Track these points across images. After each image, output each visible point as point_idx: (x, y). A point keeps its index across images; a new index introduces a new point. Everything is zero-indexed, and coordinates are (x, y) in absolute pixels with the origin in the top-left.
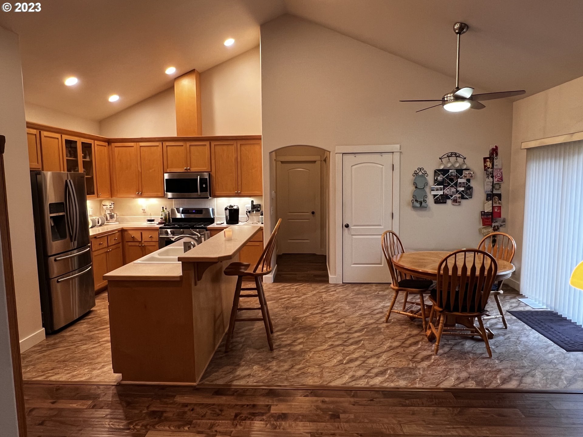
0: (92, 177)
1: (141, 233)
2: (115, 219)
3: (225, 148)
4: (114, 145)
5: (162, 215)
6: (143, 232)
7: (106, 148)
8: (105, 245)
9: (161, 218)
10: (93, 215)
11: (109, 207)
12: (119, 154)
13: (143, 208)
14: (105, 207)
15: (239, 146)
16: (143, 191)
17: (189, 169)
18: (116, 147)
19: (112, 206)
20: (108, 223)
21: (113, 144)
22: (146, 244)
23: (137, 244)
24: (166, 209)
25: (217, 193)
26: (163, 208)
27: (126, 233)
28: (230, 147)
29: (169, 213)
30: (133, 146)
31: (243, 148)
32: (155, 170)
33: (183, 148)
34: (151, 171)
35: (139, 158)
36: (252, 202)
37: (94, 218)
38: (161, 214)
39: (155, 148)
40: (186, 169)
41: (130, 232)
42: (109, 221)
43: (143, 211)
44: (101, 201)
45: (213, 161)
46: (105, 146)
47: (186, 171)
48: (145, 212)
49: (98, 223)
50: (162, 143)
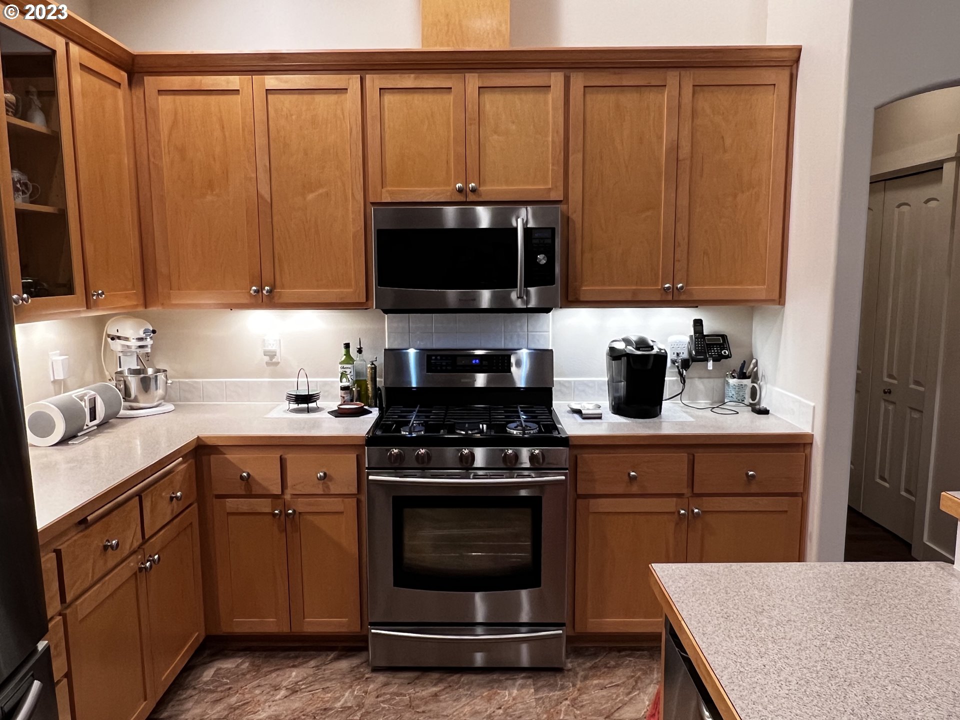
0: (62, 215)
1: (282, 461)
2: (161, 392)
3: (629, 100)
4: (152, 83)
5: (343, 375)
6: (290, 456)
7: (120, 93)
8: (132, 539)
9: (343, 389)
10: (69, 383)
11: (134, 343)
12: (175, 123)
13: (270, 348)
14: (117, 346)
15: (688, 91)
16: (278, 283)
17: (474, 190)
18: (161, 92)
19: (149, 342)
20: (132, 409)
21: (149, 80)
22: (302, 505)
23: (264, 505)
24: (360, 351)
25: (587, 290)
26: (347, 346)
27: (213, 458)
28: (651, 97)
29: (374, 369)
30: (236, 92)
31: (705, 103)
32: (327, 194)
33: (449, 99)
34: (311, 197)
35: (261, 141)
36: (698, 323)
37: (74, 394)
38: (341, 370)
39: (333, 98)
40: (460, 191)
41: (233, 457)
42: (136, 400)
43: (267, 359)
44: (101, 322)
45: (575, 159)
46: (119, 85)
47: (461, 198)
48: (277, 363)
49: (93, 417)
50: (362, 80)
